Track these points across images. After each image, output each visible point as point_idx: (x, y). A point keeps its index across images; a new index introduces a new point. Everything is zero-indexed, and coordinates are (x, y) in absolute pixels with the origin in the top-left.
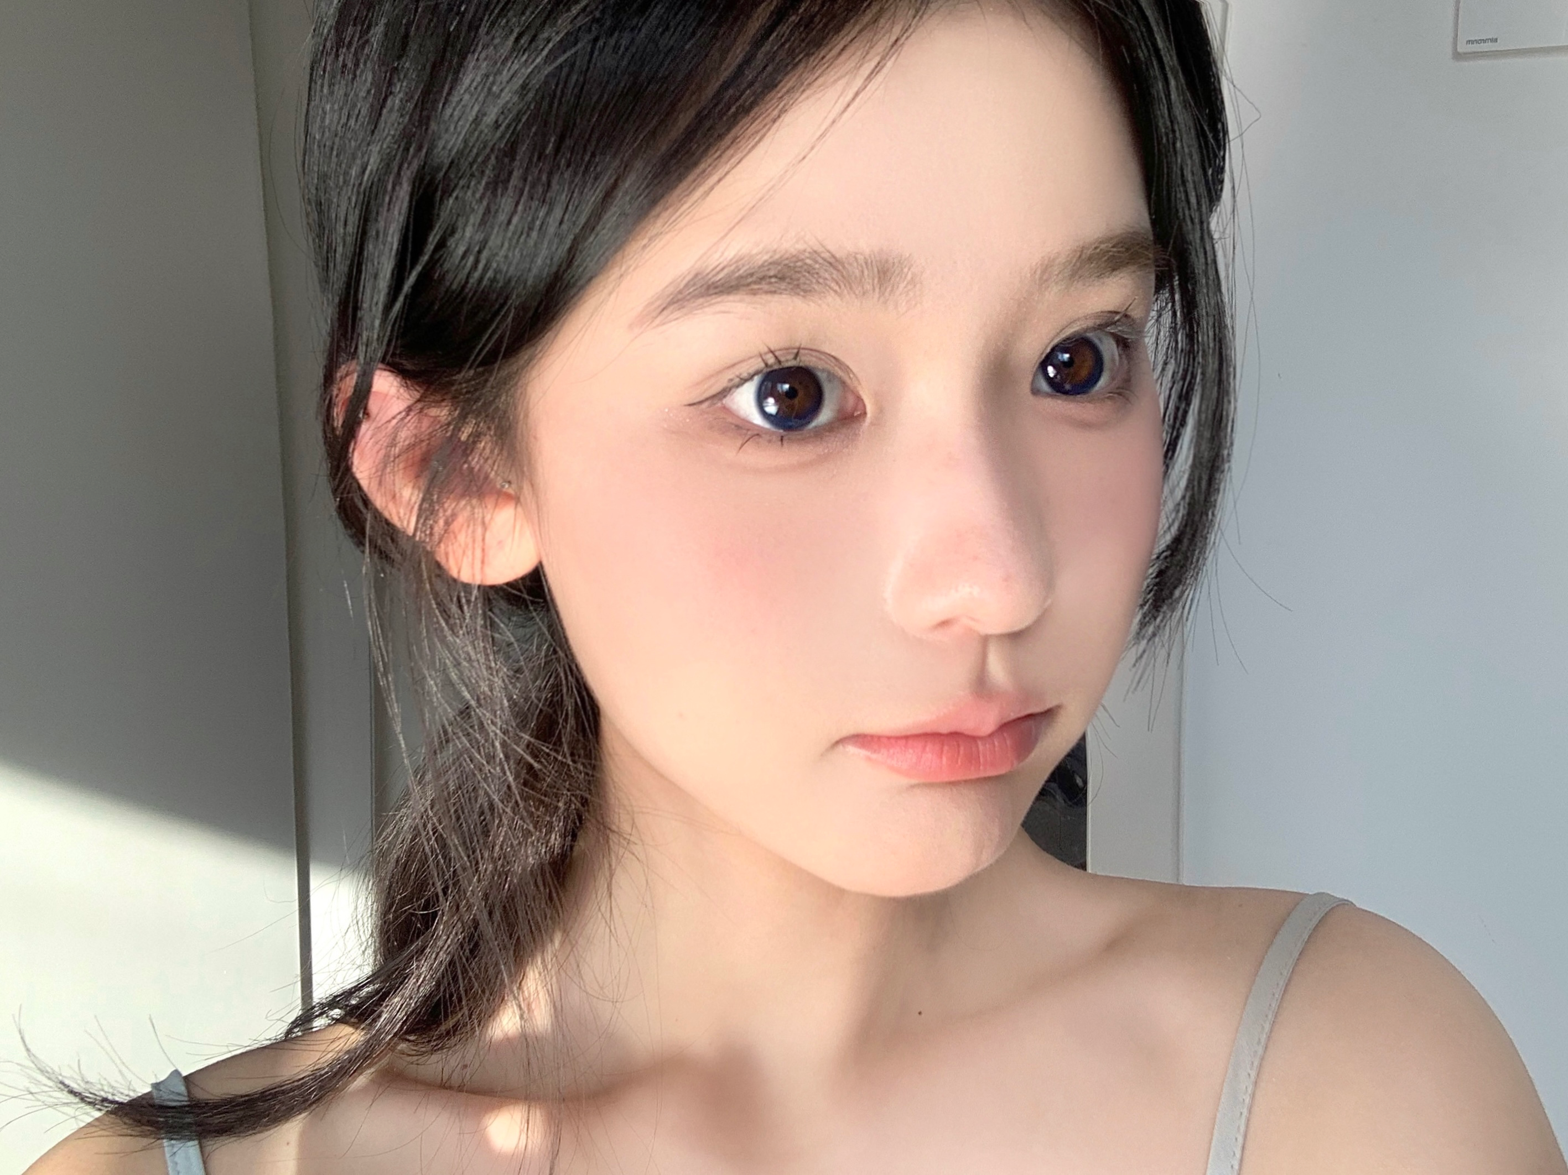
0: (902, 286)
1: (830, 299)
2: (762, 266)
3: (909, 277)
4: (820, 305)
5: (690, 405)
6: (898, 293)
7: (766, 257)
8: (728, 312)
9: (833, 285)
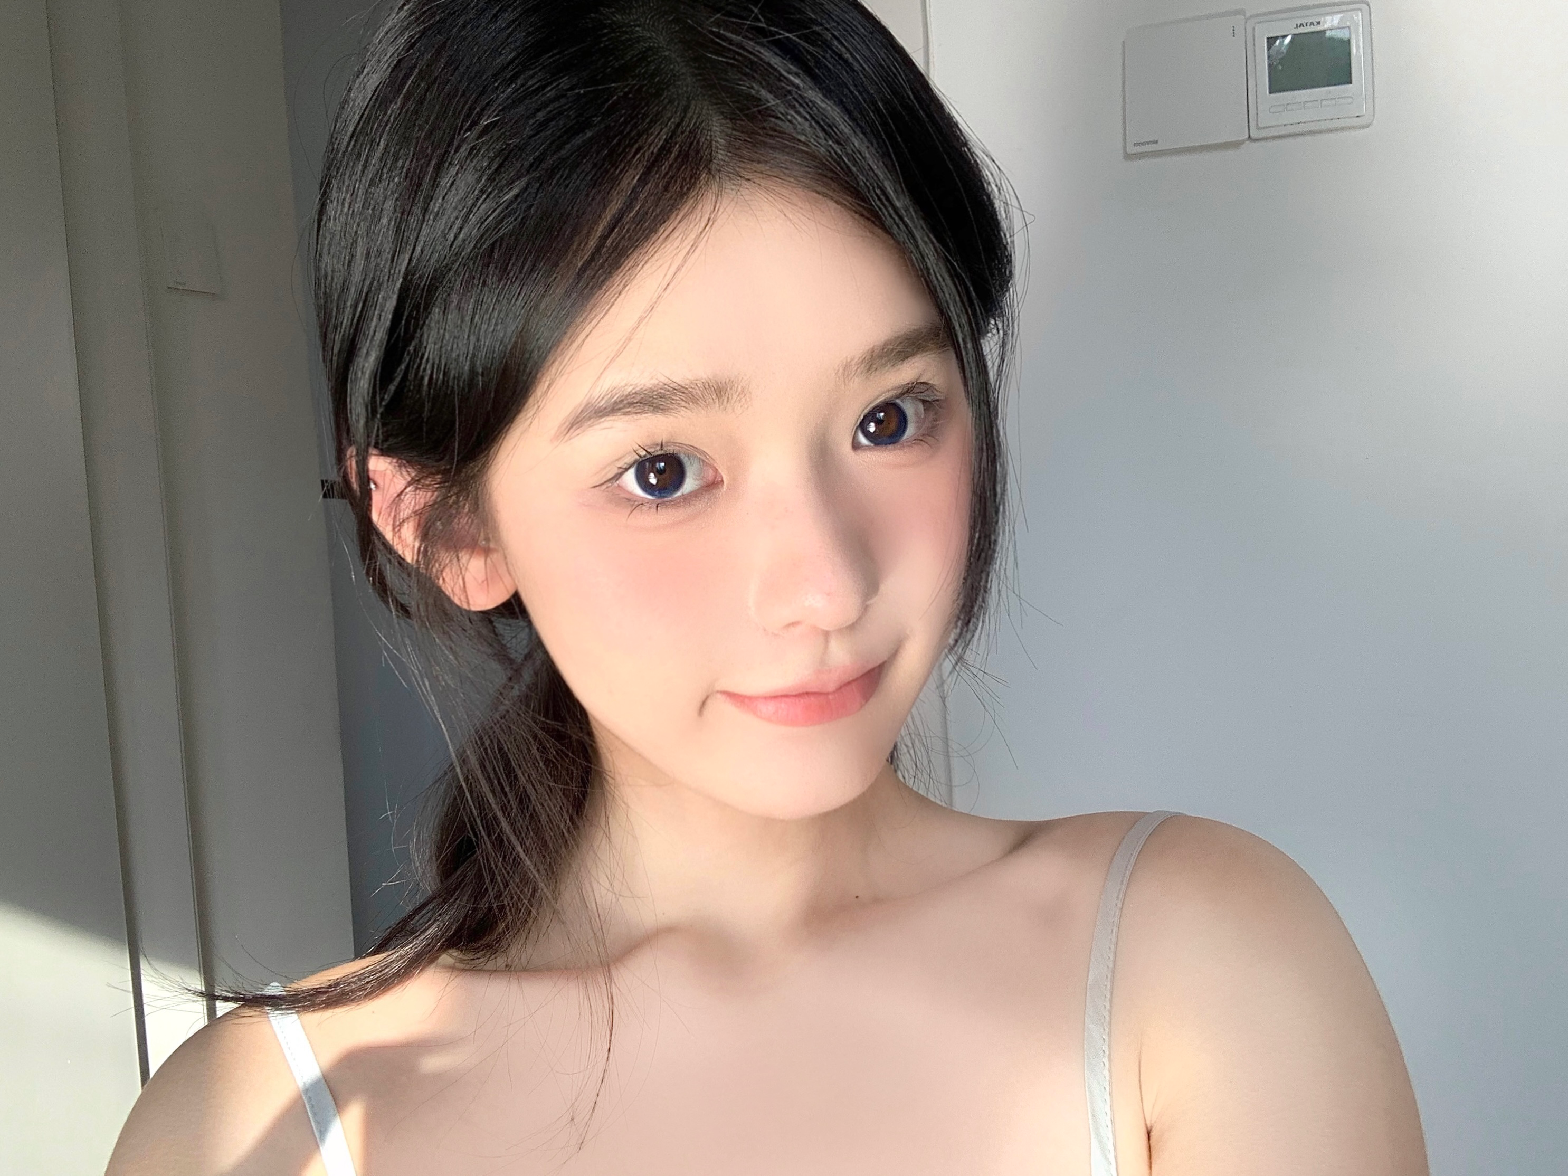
0: (735, 396)
1: (682, 413)
2: (629, 395)
3: (740, 389)
4: (676, 417)
5: (595, 487)
6: (733, 402)
7: (630, 389)
8: (611, 428)
9: (683, 403)
